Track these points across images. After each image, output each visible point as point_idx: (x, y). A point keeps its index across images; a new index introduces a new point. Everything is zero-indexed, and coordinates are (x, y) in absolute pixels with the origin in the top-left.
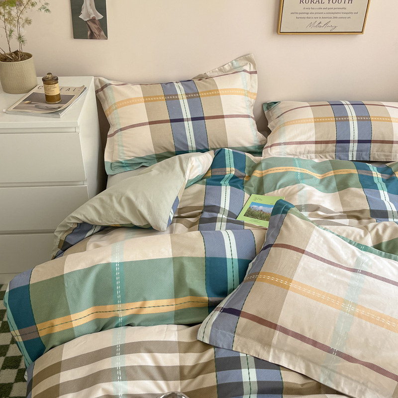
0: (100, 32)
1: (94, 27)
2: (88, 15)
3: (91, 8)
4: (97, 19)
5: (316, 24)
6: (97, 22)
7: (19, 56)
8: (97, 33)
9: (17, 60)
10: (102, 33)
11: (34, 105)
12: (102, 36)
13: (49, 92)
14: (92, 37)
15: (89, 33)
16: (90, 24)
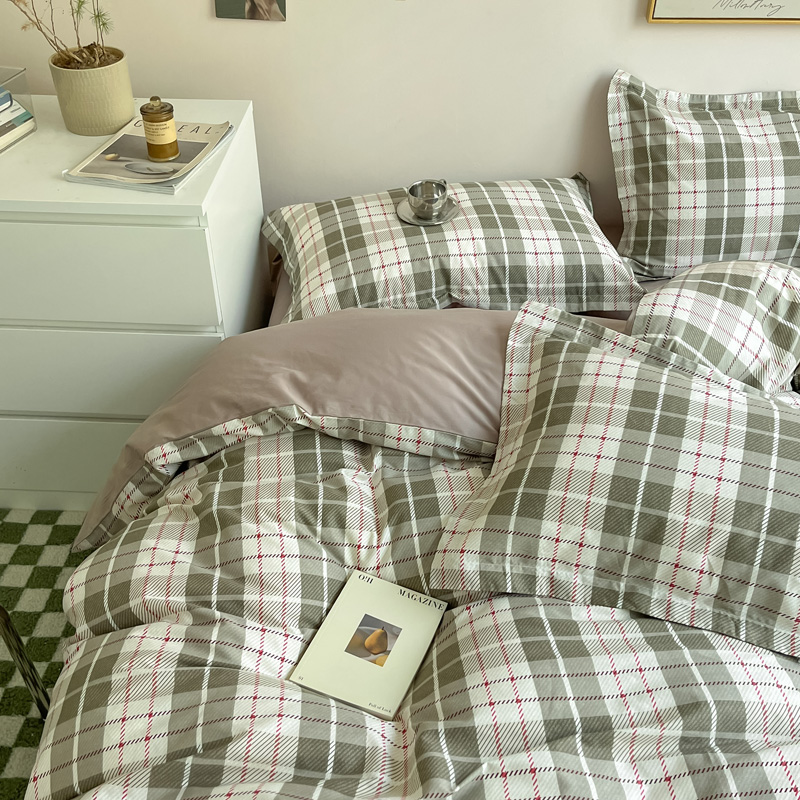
10: (276, 6)
11: (123, 164)
13: (154, 138)
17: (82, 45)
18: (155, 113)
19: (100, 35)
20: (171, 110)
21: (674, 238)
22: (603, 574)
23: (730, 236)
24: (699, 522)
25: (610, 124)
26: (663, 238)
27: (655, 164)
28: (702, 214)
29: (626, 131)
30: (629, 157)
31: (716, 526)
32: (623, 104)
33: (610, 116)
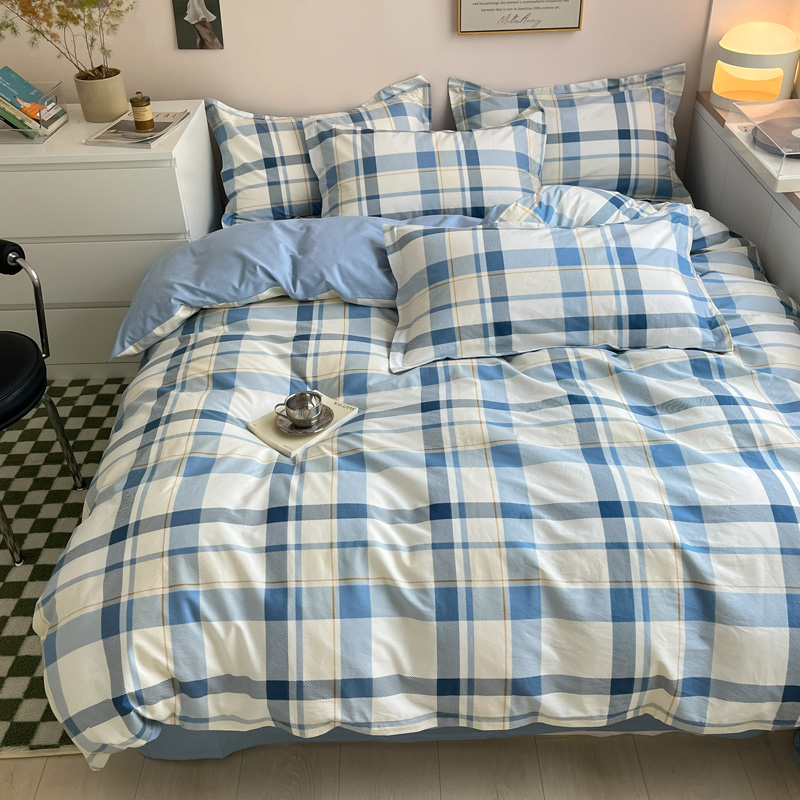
0: (213, 39)
1: (205, 33)
2: (196, 15)
3: (200, 6)
4: (208, 21)
5: (511, 19)
6: (209, 26)
7: (103, 72)
8: (209, 40)
9: (101, 78)
10: (217, 40)
11: (121, 135)
12: (217, 44)
13: (139, 117)
14: (203, 46)
15: (198, 41)
16: (199, 27)
17: (95, 66)
18: (139, 102)
19: (105, 60)
20: (148, 100)
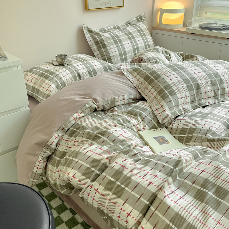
21: (114, 60)
22: (192, 103)
23: (125, 56)
24: (204, 81)
25: (86, 38)
26: (111, 61)
27: (102, 44)
28: (117, 53)
29: (91, 39)
30: (94, 45)
31: (207, 80)
32: (88, 32)
33: (86, 36)
